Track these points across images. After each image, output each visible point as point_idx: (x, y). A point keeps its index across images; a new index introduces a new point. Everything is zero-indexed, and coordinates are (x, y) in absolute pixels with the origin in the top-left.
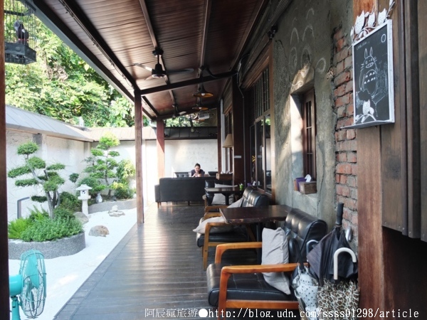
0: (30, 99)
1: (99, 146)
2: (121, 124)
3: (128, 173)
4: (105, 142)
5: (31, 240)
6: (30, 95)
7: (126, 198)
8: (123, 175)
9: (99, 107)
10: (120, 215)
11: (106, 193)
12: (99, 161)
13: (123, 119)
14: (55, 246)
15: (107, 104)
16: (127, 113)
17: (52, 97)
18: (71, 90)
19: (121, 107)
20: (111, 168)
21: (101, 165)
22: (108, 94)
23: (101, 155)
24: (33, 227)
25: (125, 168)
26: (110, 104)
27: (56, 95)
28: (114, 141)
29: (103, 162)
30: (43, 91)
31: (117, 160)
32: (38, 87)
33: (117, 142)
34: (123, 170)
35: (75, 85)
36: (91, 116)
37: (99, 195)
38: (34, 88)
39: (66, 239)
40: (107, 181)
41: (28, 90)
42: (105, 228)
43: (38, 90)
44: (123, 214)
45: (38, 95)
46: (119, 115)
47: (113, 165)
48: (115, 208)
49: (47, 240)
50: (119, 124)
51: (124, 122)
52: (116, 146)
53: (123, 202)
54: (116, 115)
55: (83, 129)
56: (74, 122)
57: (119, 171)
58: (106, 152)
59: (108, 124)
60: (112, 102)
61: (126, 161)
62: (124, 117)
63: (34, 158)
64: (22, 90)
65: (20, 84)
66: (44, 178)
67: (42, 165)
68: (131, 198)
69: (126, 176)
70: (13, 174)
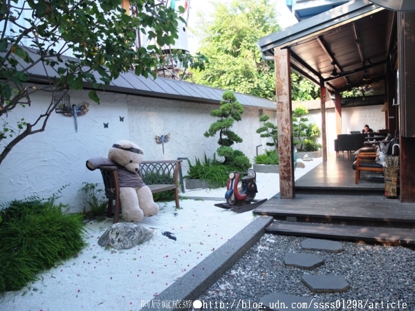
0: (249, 88)
1: (294, 115)
2: (308, 98)
3: (314, 133)
4: (298, 112)
6: (250, 86)
7: (313, 151)
8: (310, 134)
10: (309, 161)
11: (300, 147)
12: (294, 125)
13: (309, 94)
16: (312, 89)
20: (303, 129)
21: (295, 128)
23: (296, 120)
25: (313, 130)
26: (298, 83)
28: (304, 110)
29: (297, 126)
30: (256, 83)
31: (307, 124)
32: (252, 80)
33: (307, 112)
34: (311, 131)
37: (295, 148)
38: (250, 80)
40: (300, 139)
41: (247, 82)
42: (303, 163)
44: (312, 160)
46: (306, 91)
47: (304, 127)
48: (306, 156)
50: (306, 98)
51: (310, 96)
52: (305, 114)
53: (311, 153)
54: (304, 91)
57: (308, 132)
58: (299, 119)
59: (298, 98)
60: (301, 81)
61: (313, 124)
62: (310, 92)
63: (268, 123)
64: (244, 83)
65: (243, 80)
66: (273, 133)
67: (272, 126)
68: (316, 150)
69: (313, 135)
70: (258, 131)
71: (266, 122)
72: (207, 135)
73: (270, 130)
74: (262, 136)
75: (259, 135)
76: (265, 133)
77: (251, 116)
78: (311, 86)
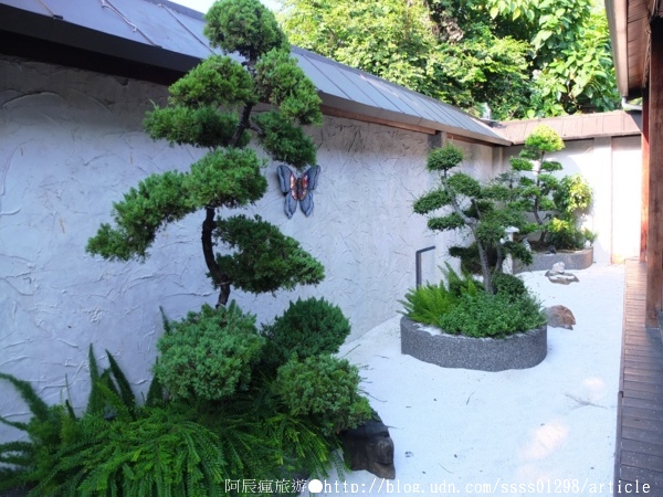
0: (412, 79)
1: (524, 152)
2: (554, 112)
3: (577, 202)
4: (537, 144)
5: (459, 332)
6: (413, 72)
7: (572, 248)
8: (567, 205)
9: (514, 84)
10: (569, 281)
11: (537, 238)
12: (524, 181)
13: (557, 102)
14: (502, 349)
15: (526, 77)
16: (564, 90)
17: (445, 70)
18: (469, 58)
19: (553, 80)
20: (545, 192)
21: (527, 189)
22: (528, 59)
23: (529, 168)
24: (461, 308)
25: (573, 193)
26: (531, 76)
27: (452, 67)
28: (554, 141)
29: (532, 182)
30: (431, 62)
31: (557, 176)
32: (422, 57)
33: (561, 145)
34: (568, 196)
35: (478, 47)
36: (500, 101)
37: (525, 240)
38: (416, 59)
39: (520, 335)
40: (537, 217)
41: (407, 64)
42: (568, 311)
43: (421, 63)
44: (576, 280)
45: (423, 71)
46: (550, 95)
47: (549, 186)
48: (558, 266)
49: (488, 335)
50: (550, 112)
51: (560, 107)
52: (556, 151)
53: (568, 255)
54: (543, 95)
55: (491, 124)
56: (477, 113)
57: (558, 199)
58: (536, 165)
59: (531, 113)
60: (535, 72)
61: (574, 179)
62: (559, 97)
63: (459, 176)
64: (399, 65)
65: (395, 57)
66: (473, 213)
67: (470, 188)
68: (580, 247)
69: (572, 207)
70: (423, 206)
71: (451, 173)
72: (103, 244)
73: (465, 202)
74: (436, 225)
75: (424, 219)
76: (443, 212)
77: (404, 151)
78: (563, 81)
